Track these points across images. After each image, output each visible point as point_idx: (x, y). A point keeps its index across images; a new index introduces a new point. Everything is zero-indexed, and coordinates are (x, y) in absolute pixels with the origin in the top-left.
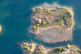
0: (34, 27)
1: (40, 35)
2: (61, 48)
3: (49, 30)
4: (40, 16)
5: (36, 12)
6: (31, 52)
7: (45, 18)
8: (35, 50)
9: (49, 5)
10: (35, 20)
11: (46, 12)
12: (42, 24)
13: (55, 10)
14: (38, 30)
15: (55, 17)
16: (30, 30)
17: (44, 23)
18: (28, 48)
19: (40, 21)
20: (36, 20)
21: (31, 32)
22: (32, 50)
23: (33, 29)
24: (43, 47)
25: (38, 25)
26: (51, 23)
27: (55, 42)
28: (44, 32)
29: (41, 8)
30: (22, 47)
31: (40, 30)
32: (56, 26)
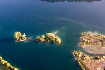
0: (82, 43)
1: (85, 48)
2: (99, 57)
3: (91, 46)
4: (86, 38)
5: (83, 35)
6: (79, 56)
7: (89, 40)
8: (82, 56)
9: (92, 33)
10: (82, 40)
11: (90, 36)
12: (87, 43)
13: (96, 36)
14: (84, 45)
15: (96, 40)
16: (79, 45)
17: (88, 42)
18: (78, 54)
19: (86, 40)
20: (84, 39)
21: (79, 46)
22: (80, 56)
23: (81, 45)
24: (86, 55)
25: (85, 42)
26: (93, 42)
27: (95, 53)
28: (88, 47)
29: (87, 33)
30: (73, 53)
31: (85, 45)
32: (96, 45)
